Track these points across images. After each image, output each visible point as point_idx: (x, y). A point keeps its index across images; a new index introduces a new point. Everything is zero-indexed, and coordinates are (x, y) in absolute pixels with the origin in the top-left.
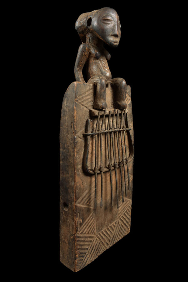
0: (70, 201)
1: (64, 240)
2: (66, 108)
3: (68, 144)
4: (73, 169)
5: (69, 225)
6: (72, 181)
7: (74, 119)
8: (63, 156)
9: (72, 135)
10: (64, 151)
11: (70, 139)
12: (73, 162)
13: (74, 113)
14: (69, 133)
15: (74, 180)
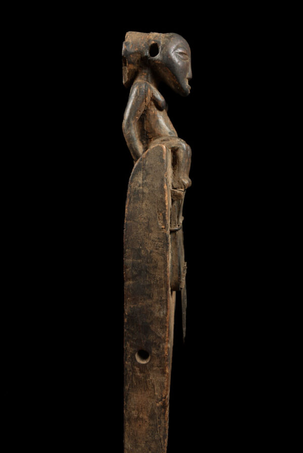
0: (155, 344)
1: (138, 417)
2: (141, 188)
3: (150, 247)
4: (164, 289)
5: (153, 384)
6: (160, 310)
7: (165, 206)
8: (136, 270)
9: (159, 233)
10: (139, 261)
11: (156, 240)
12: (163, 277)
13: (165, 196)
14: (152, 229)
15: (167, 306)
